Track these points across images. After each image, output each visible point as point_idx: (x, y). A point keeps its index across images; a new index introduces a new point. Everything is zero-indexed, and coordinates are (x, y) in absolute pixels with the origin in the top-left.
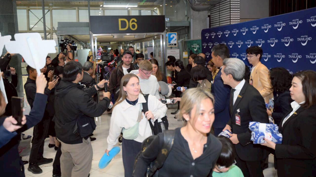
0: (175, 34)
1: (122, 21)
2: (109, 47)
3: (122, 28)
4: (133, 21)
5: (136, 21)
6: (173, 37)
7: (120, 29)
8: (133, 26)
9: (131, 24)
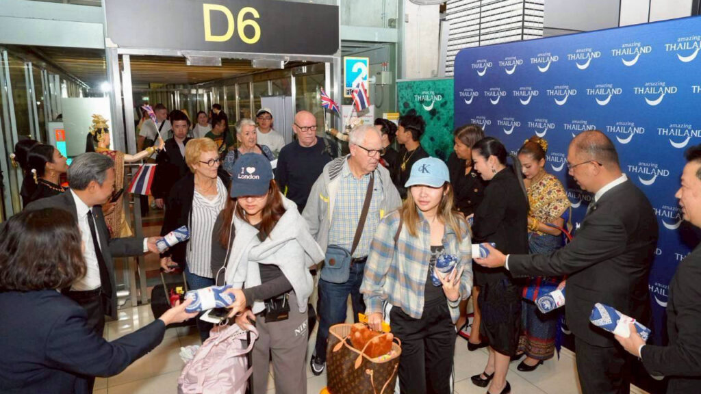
0: (364, 62)
1: (212, 13)
2: (145, 95)
3: (213, 34)
4: (248, 16)
5: (256, 15)
6: (360, 71)
7: (209, 37)
8: (249, 31)
9: (242, 25)
